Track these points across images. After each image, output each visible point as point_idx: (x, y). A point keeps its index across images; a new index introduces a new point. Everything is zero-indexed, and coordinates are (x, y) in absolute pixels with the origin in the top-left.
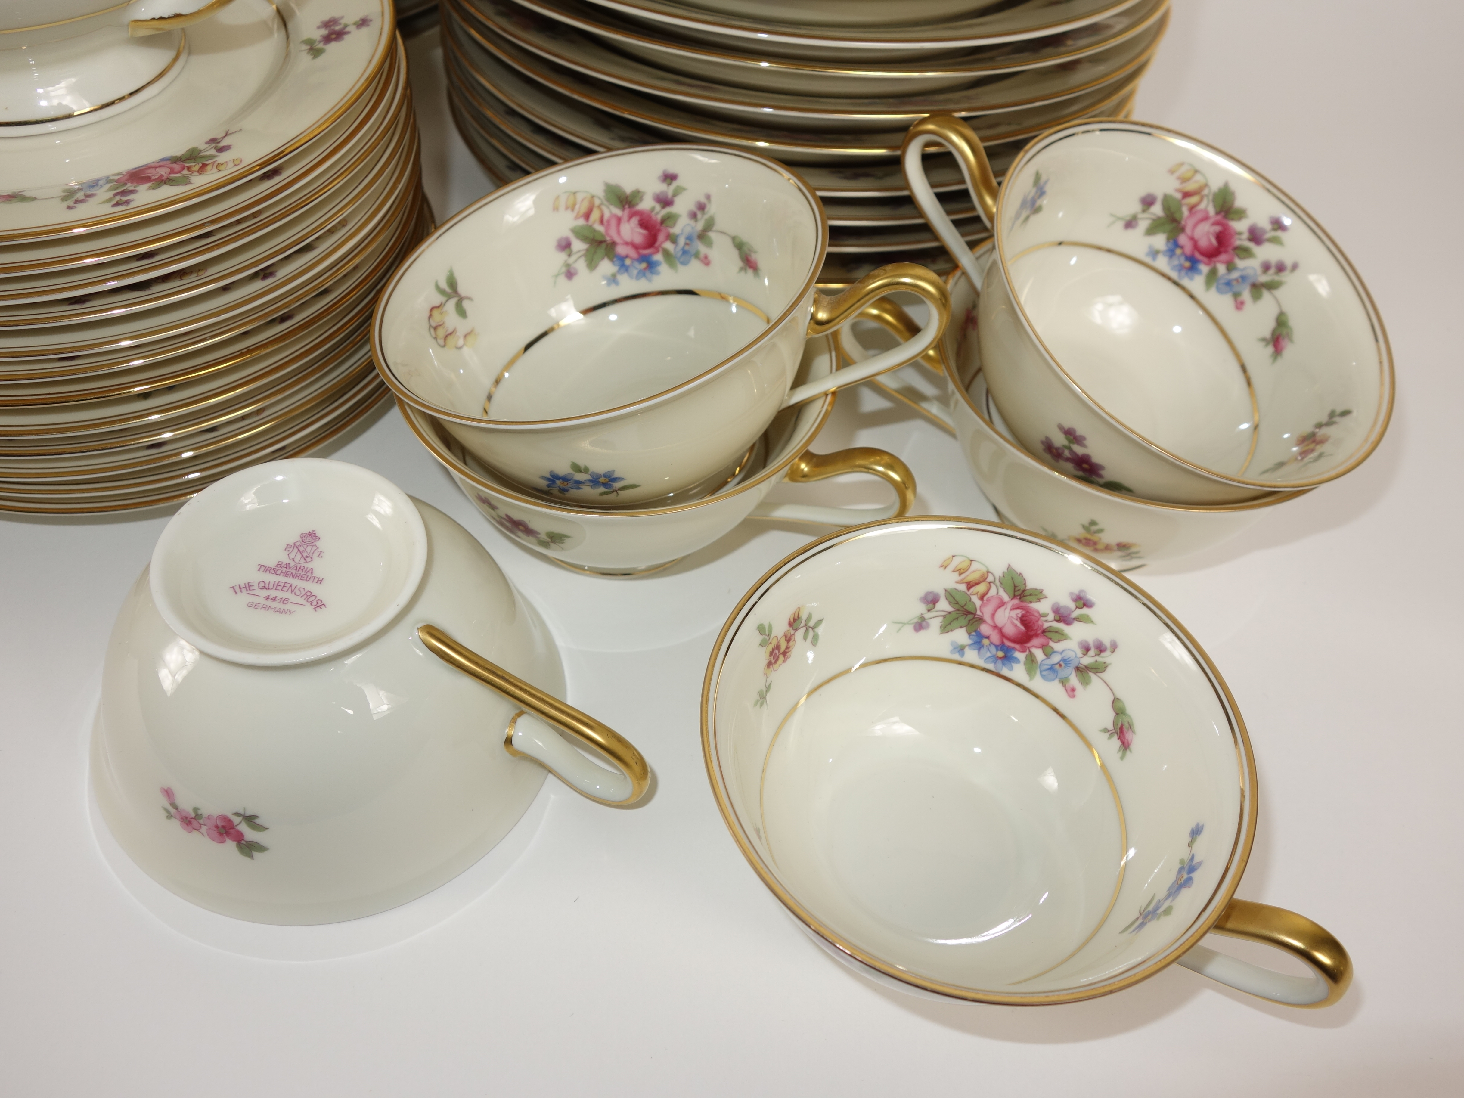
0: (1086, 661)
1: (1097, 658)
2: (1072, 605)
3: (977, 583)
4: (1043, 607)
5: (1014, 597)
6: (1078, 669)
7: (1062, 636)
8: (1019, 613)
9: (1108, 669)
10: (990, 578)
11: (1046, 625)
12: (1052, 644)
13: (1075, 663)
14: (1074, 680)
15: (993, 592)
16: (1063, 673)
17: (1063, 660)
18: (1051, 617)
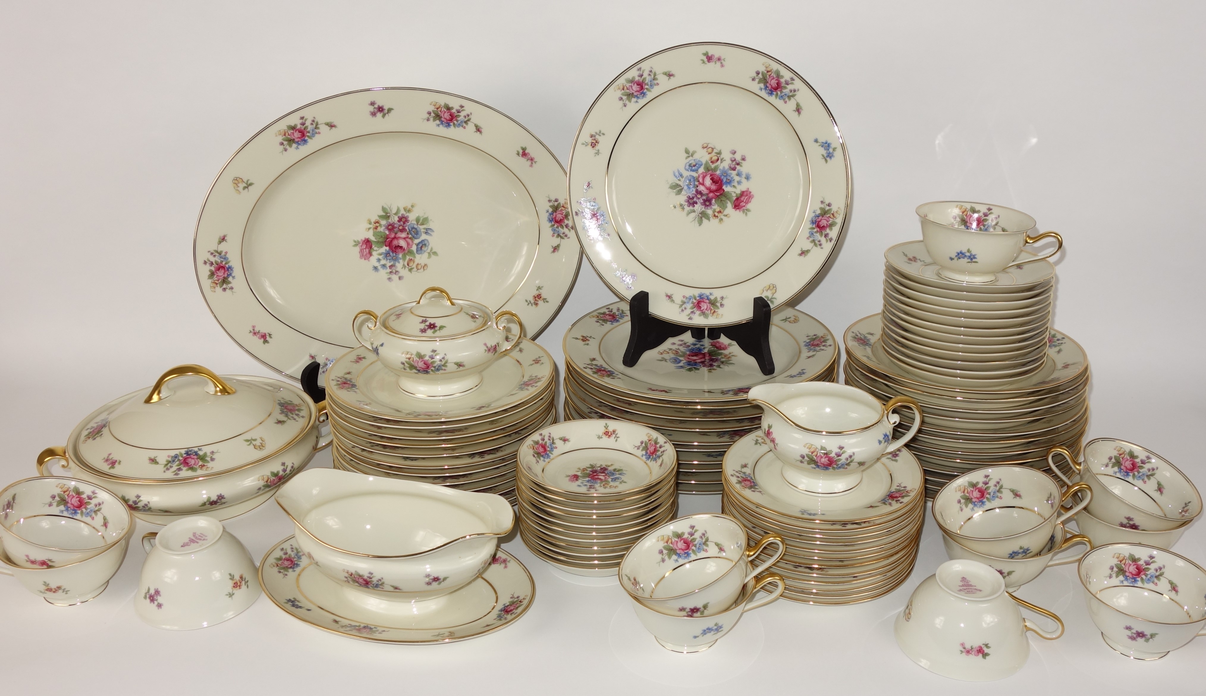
0: (1158, 574)
1: (1161, 572)
2: (1149, 559)
3: (1122, 560)
4: (1141, 562)
5: (1133, 562)
6: (1156, 577)
7: (1148, 569)
8: (1135, 566)
9: (1164, 574)
10: (1126, 558)
11: (1144, 567)
12: (1147, 572)
13: (1154, 576)
14: (1156, 581)
15: (1127, 562)
16: (1152, 580)
17: (1151, 576)
18: (1144, 564)
